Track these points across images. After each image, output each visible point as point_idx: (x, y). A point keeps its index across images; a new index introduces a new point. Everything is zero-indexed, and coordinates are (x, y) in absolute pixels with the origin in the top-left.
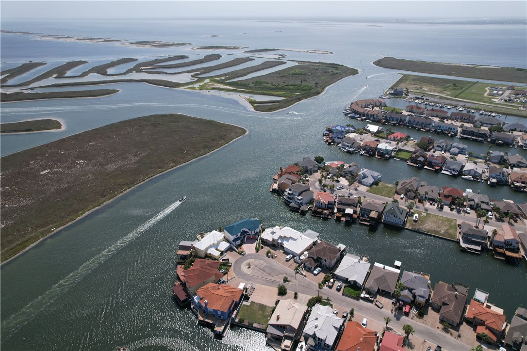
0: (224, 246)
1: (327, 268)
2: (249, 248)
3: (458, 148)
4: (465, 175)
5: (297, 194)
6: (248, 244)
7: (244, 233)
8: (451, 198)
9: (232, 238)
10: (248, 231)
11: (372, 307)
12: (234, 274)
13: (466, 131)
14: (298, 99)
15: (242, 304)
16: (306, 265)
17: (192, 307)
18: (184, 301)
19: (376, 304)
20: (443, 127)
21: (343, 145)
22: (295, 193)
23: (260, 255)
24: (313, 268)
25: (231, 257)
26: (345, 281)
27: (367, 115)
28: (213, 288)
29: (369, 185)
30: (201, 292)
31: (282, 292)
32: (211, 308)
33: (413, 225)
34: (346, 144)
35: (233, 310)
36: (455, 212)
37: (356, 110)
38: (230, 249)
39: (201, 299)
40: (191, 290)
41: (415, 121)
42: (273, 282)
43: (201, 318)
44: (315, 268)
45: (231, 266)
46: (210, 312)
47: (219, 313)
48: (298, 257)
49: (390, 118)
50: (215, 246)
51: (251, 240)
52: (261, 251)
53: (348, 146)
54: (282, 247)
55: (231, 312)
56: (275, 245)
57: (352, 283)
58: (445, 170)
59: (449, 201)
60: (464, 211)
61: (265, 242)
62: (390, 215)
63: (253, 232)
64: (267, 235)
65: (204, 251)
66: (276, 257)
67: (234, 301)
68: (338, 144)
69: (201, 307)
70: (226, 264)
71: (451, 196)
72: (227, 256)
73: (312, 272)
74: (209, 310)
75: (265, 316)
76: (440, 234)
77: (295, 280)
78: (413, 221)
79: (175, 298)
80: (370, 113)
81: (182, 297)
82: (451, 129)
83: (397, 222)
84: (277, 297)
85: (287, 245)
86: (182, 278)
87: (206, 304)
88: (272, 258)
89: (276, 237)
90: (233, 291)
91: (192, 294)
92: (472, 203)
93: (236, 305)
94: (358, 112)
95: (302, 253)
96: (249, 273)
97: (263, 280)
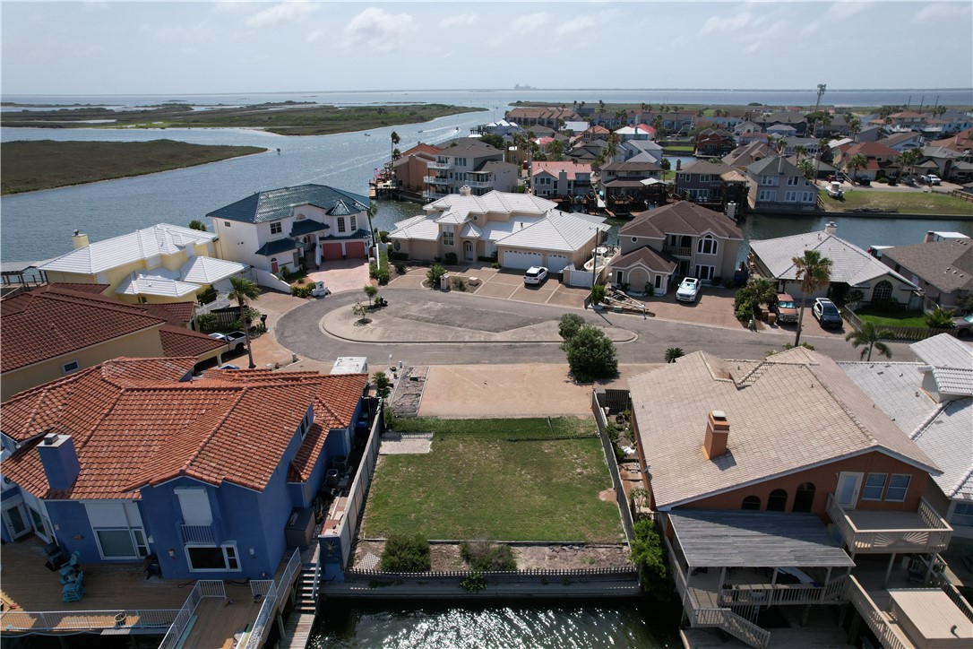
0: (217, 269)
1: (717, 280)
5: (470, 168)
6: (332, 271)
7: (307, 225)
8: (874, 162)
10: (326, 220)
12: (286, 351)
15: (375, 453)
16: (627, 279)
22: (461, 169)
23: (397, 288)
24: (666, 280)
33: (840, 205)
36: (902, 186)
42: (512, 347)
45: (262, 330)
48: (572, 268)
51: (345, 257)
54: (491, 258)
55: (305, 503)
56: (458, 253)
57: (868, 295)
61: (403, 256)
62: (775, 181)
63: (349, 222)
66: (474, 285)
71: (873, 158)
73: (671, 296)
84: (577, 391)
88: (462, 288)
89: (455, 216)
92: (929, 165)
95: (585, 255)
96: (371, 336)
97: (459, 349)
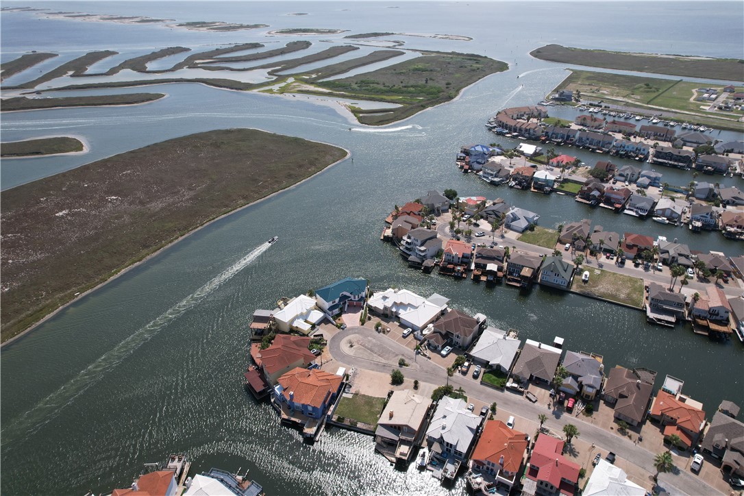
0: (316, 316)
1: (460, 347)
2: (351, 319)
3: (649, 177)
4: (657, 217)
5: (419, 243)
6: (349, 314)
7: (344, 298)
8: (635, 249)
9: (327, 305)
10: (350, 295)
11: (521, 401)
12: (330, 355)
13: (661, 152)
14: (422, 106)
15: (341, 396)
16: (430, 342)
17: (272, 400)
18: (261, 393)
19: (527, 397)
20: (628, 147)
21: (485, 173)
22: (416, 242)
23: (366, 329)
24: (440, 346)
25: (327, 332)
26: (485, 364)
27: (520, 130)
28: (302, 375)
29: (521, 230)
30: (284, 380)
31: (397, 380)
32: (298, 402)
33: (581, 287)
34: (489, 171)
35: (329, 405)
36: (641, 269)
37: (505, 122)
38: (324, 321)
39: (285, 390)
40: (270, 378)
41: (588, 139)
42: (384, 366)
43: (284, 416)
44: (443, 347)
45: (326, 344)
46: (298, 407)
47: (310, 409)
48: (419, 332)
49: (553, 134)
50: (304, 317)
51: (355, 308)
52: (368, 323)
53: (492, 175)
54: (397, 318)
55: (326, 408)
56: (388, 315)
57: (495, 367)
58: (629, 209)
59: (632, 254)
60: (654, 268)
61: (373, 311)
62: (549, 273)
63: (357, 296)
64: (376, 301)
65: (288, 324)
66: (388, 332)
67: (329, 393)
68: (478, 171)
69: (284, 401)
70: (319, 342)
71: (637, 246)
72: (320, 330)
73: (439, 353)
74: (295, 404)
75: (373, 412)
76: (619, 300)
77: (414, 364)
78: (581, 281)
79: (249, 389)
80: (524, 127)
81: (259, 387)
82: (640, 150)
83: (559, 282)
84: (389, 387)
85: (403, 314)
86: (258, 361)
87: (292, 397)
88: (384, 332)
89: (389, 303)
90: (329, 379)
91: (272, 383)
92: (665, 256)
93: (334, 398)
94: (506, 125)
95: (425, 327)
96: (352, 354)
97: (371, 363)
